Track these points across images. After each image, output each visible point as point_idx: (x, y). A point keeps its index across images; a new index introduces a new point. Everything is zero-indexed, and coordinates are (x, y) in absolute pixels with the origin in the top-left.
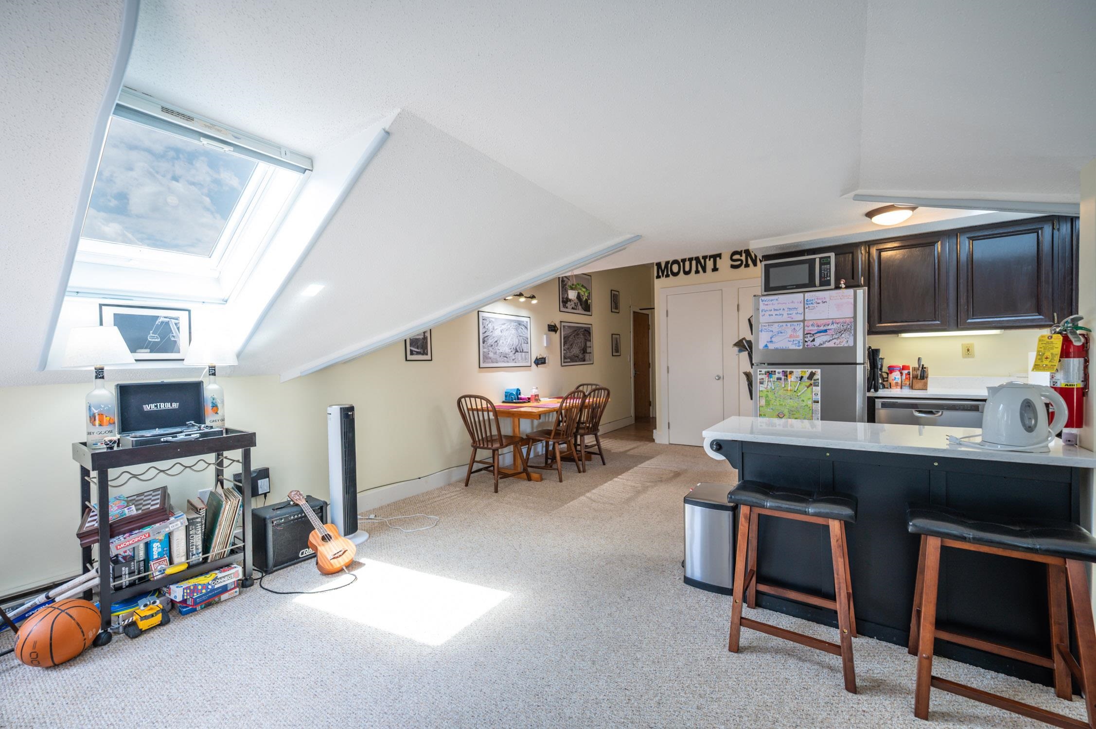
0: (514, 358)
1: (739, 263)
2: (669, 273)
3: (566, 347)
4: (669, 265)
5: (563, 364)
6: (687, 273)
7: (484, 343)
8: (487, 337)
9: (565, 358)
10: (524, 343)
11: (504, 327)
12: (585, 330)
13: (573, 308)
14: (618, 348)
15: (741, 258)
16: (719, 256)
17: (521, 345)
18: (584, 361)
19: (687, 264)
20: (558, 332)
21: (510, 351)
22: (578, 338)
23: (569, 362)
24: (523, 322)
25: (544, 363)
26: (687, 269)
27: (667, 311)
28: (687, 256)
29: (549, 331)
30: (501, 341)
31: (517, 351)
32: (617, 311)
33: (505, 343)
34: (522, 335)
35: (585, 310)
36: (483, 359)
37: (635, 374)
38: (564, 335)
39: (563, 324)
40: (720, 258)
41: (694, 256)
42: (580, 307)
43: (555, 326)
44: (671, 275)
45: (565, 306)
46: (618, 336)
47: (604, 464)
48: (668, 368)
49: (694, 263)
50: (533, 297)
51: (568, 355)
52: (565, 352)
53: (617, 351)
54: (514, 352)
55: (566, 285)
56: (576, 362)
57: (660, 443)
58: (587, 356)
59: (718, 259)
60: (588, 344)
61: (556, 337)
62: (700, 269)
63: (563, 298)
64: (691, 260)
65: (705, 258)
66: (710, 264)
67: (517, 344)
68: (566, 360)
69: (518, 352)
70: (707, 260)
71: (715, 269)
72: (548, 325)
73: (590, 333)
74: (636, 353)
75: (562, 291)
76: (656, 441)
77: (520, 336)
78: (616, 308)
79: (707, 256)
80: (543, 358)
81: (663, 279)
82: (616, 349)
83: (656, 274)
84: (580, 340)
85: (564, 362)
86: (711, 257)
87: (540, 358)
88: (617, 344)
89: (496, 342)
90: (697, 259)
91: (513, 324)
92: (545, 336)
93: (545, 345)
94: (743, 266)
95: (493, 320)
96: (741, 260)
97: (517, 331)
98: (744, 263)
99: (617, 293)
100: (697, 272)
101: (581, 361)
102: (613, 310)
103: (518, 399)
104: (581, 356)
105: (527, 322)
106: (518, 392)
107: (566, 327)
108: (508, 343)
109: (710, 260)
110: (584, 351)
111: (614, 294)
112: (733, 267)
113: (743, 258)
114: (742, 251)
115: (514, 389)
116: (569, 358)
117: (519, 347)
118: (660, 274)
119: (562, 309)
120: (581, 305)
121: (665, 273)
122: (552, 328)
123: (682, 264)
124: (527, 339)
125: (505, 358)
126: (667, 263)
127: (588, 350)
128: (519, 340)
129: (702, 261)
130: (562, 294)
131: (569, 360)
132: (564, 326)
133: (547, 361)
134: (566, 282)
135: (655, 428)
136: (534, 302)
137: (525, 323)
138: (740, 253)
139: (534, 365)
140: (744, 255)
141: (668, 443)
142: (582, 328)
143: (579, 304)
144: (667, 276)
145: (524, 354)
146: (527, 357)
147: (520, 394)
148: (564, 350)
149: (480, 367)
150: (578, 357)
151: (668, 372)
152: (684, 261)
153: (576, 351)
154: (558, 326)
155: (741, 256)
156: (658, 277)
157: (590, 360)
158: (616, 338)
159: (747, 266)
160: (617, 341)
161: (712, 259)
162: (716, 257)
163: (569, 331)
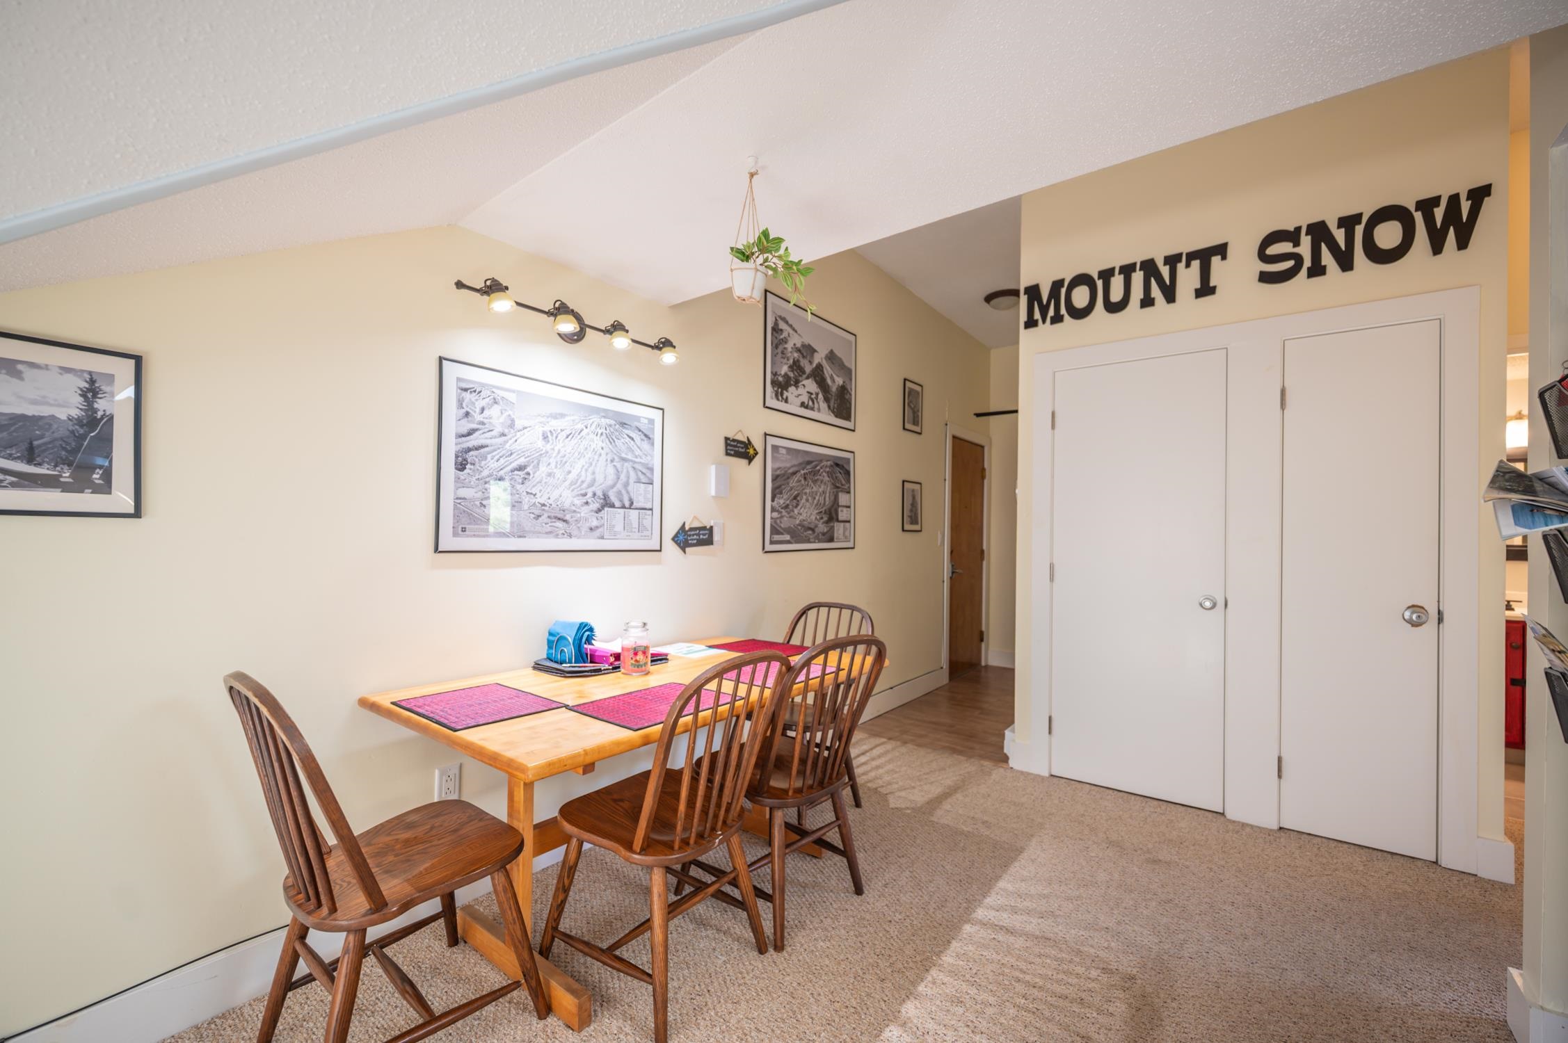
0: (595, 523)
1: (1290, 263)
2: (1063, 311)
3: (781, 501)
4: (1063, 291)
5: (769, 547)
6: (1113, 308)
7: (461, 466)
8: (477, 448)
9: (775, 531)
10: (639, 481)
11: (555, 424)
12: (837, 465)
13: (803, 405)
14: (916, 514)
15: (1296, 250)
16: (1221, 250)
17: (626, 485)
18: (831, 540)
19: (1117, 282)
20: (758, 460)
21: (578, 502)
22: (815, 482)
23: (788, 542)
24: (637, 418)
25: (709, 541)
26: (1116, 295)
27: (1053, 414)
28: (1117, 264)
29: (727, 454)
30: (543, 469)
31: (607, 503)
32: (917, 429)
33: (559, 474)
34: (630, 457)
35: (838, 415)
36: (457, 518)
37: (953, 573)
38: (774, 470)
39: (771, 441)
40: (1224, 258)
41: (1138, 259)
42: (823, 405)
43: (748, 444)
44: (1067, 317)
45: (779, 395)
46: (917, 486)
47: (859, 890)
48: (1052, 567)
49: (1138, 278)
50: (665, 344)
51: (786, 523)
52: (775, 515)
53: (914, 520)
54: (596, 506)
55: (785, 341)
56: (809, 541)
57: (1025, 769)
58: (839, 529)
59: (1216, 260)
60: (843, 499)
61: (750, 476)
62: (1156, 292)
63: (775, 374)
64: (1127, 270)
65: (1172, 261)
66: (1188, 278)
67: (610, 482)
68: (777, 537)
69: (613, 506)
70: (1181, 266)
71: (1205, 290)
72: (727, 439)
73: (848, 473)
74: (955, 528)
75: (774, 355)
76: (1012, 763)
77: (624, 460)
78: (916, 421)
79: (1180, 255)
80: (704, 528)
81: (1045, 329)
82: (911, 516)
83: (1023, 317)
84: (822, 490)
85: (772, 542)
86: (1191, 256)
87: (691, 529)
88: (914, 505)
89: (521, 468)
90: (1149, 267)
91: (595, 419)
92: (713, 467)
93: (713, 493)
94: (1304, 271)
95: (512, 397)
96: (1298, 259)
97: (612, 441)
98: (1307, 263)
99: (918, 388)
100: (1147, 302)
101: (820, 541)
102: (908, 426)
103: (582, 656)
104: (822, 528)
105: (651, 421)
106: (585, 632)
107: (784, 451)
108: (571, 477)
109: (1188, 265)
110: (831, 515)
111: (911, 391)
112: (1265, 278)
113: (1305, 248)
114: (1298, 229)
115: (570, 625)
116: (788, 531)
117: (619, 493)
118: (1037, 315)
119: (772, 402)
120: (827, 400)
121: (1051, 313)
122: (739, 449)
123: (1100, 283)
124: (651, 470)
125: (559, 524)
126: (1057, 285)
127: (843, 515)
128: (618, 473)
129: (1165, 271)
130: (773, 363)
131: (788, 537)
132: (775, 448)
133: (716, 538)
134: (785, 335)
135: (1010, 722)
136: (668, 357)
137: (644, 425)
138: (1293, 236)
139: (671, 548)
140: (1306, 241)
141: (1046, 774)
142: (828, 458)
143: (820, 396)
144: (1057, 319)
145: (634, 514)
146: (647, 522)
147: (589, 640)
148: (773, 510)
149: (436, 550)
150: (813, 530)
151: (1052, 579)
152: (1106, 275)
153: (807, 513)
154: (758, 443)
155: (1297, 244)
156: (1031, 323)
157: (847, 539)
158: (913, 491)
159: (1317, 270)
160: (914, 497)
161: (1196, 264)
162: (1205, 257)
163: (787, 463)
